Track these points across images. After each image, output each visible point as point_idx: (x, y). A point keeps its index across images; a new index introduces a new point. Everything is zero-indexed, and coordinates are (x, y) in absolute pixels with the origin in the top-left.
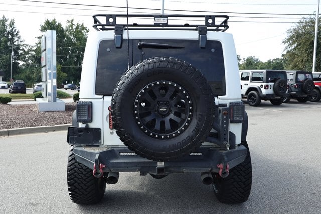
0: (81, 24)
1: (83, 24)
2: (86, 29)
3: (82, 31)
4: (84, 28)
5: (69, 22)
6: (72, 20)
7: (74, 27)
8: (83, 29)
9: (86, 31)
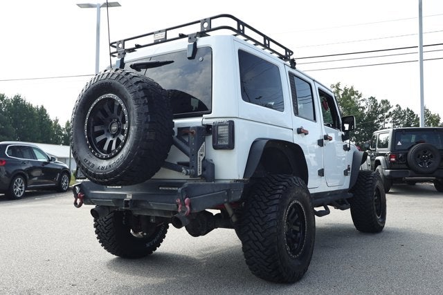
0: (350, 88)
1: (352, 88)
2: (357, 94)
3: (352, 97)
4: (353, 93)
5: (334, 87)
6: (338, 84)
7: (341, 93)
8: (353, 95)
9: (357, 97)
